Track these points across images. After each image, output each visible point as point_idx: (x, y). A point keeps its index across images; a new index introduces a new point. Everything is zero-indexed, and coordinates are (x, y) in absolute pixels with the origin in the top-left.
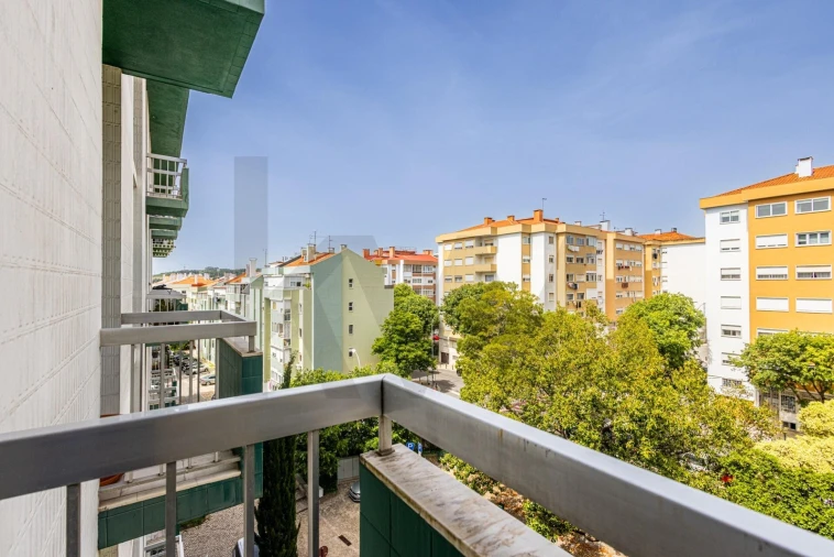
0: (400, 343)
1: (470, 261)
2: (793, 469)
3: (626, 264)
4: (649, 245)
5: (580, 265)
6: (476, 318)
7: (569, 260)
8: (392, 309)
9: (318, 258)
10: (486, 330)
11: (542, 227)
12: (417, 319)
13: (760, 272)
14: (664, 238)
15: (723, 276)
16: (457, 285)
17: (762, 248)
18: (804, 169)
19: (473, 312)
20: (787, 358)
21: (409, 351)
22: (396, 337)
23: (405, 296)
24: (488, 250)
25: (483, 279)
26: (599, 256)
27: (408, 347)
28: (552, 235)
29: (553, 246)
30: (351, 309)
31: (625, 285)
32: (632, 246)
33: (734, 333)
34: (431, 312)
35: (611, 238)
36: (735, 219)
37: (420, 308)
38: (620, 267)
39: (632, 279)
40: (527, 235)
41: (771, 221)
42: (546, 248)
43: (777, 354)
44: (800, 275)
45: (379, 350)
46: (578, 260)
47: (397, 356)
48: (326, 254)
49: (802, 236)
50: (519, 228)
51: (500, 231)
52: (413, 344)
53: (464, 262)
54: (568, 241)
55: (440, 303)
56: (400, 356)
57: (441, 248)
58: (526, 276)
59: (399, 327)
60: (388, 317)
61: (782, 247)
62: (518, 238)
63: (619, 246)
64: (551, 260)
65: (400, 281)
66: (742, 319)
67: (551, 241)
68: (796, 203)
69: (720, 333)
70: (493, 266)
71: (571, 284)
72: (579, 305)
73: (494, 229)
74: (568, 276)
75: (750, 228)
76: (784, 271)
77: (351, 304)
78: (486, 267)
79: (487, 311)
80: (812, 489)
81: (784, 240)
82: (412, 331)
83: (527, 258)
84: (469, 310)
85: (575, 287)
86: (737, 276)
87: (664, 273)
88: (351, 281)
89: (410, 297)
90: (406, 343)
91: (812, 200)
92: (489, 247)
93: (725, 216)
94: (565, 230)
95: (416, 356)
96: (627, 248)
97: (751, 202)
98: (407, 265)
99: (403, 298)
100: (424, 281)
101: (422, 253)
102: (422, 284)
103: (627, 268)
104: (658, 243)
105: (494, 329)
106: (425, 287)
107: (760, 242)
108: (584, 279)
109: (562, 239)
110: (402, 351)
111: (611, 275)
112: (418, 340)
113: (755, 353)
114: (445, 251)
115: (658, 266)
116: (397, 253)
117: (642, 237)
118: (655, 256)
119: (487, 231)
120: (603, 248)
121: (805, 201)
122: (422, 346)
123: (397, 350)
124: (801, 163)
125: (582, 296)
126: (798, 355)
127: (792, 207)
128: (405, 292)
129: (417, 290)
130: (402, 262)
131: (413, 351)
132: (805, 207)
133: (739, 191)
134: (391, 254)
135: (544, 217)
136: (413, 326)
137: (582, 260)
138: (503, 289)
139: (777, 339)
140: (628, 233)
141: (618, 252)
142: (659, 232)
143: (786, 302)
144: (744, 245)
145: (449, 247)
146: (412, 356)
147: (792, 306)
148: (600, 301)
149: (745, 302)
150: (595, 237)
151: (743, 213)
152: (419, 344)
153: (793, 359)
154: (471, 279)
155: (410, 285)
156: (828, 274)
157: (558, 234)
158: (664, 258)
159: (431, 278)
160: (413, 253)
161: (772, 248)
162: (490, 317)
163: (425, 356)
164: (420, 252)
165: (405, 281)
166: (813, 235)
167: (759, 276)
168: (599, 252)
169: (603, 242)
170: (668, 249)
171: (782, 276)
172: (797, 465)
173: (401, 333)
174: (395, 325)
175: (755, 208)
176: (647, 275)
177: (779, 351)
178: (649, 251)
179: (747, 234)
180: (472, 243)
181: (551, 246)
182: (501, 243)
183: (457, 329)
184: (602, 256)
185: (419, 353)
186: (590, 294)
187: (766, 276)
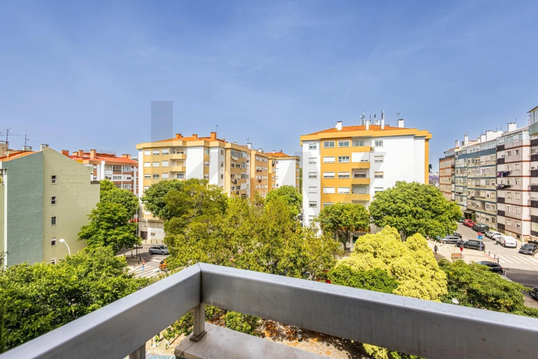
0: (108, 229)
1: (166, 164)
2: (356, 271)
3: (260, 169)
4: (271, 159)
5: (238, 169)
6: (180, 205)
7: (233, 165)
8: (98, 200)
9: (10, 155)
10: (187, 213)
11: (217, 143)
12: (123, 208)
13: (325, 174)
14: (277, 155)
15: (310, 176)
16: (157, 181)
17: (326, 163)
18: (339, 126)
19: (177, 201)
20: (337, 216)
21: (117, 234)
22: (104, 224)
23: (108, 190)
24: (179, 156)
25: (175, 177)
26: (247, 164)
27: (116, 231)
28: (222, 149)
29: (223, 156)
30: (53, 202)
31: (260, 181)
32: (263, 159)
33: (314, 205)
34: (133, 202)
35: (253, 153)
36: (315, 147)
37: (123, 199)
38: (258, 171)
39: (263, 177)
40: (207, 148)
41: (330, 150)
42: (219, 158)
43: (333, 215)
44: (339, 176)
45: (87, 236)
46: (237, 165)
47: (105, 239)
48: (21, 152)
49: (340, 158)
50: (202, 143)
51: (188, 144)
52: (120, 228)
53: (160, 164)
54: (232, 153)
55: (141, 194)
56: (109, 239)
57: (141, 153)
58: (207, 175)
59: (107, 216)
60: (96, 208)
61: (333, 163)
62: (202, 150)
63: (257, 158)
64: (222, 165)
65: (101, 177)
66: (317, 198)
67: (222, 153)
68: (338, 142)
69: (308, 205)
70: (184, 168)
71: (233, 180)
72: (238, 193)
73: (184, 142)
74: (231, 175)
75: (320, 153)
76: (333, 174)
77: (53, 198)
78: (177, 168)
79: (187, 199)
80: (366, 280)
81: (333, 159)
82: (120, 218)
83: (207, 163)
84: (174, 199)
85: (236, 182)
86: (315, 176)
87: (277, 174)
88: (54, 177)
89: (112, 191)
90: (113, 228)
91: (344, 141)
92: (181, 155)
93: (311, 145)
94: (230, 147)
95: (124, 238)
96: (261, 160)
97: (322, 139)
98: (107, 165)
99: (106, 192)
100: (124, 178)
101: (121, 156)
102: (122, 180)
103: (261, 171)
104: (275, 158)
105: (193, 212)
106: (124, 182)
107: (325, 160)
108: (240, 177)
109: (229, 152)
110: (111, 235)
111: (253, 176)
112: (125, 224)
113: (324, 215)
114: (144, 156)
115: (274, 171)
116: (98, 155)
117: (266, 154)
118: (273, 165)
119: (179, 143)
120: (249, 159)
121: (341, 141)
122: (129, 229)
123: (105, 234)
124: (338, 123)
125: (239, 187)
126: (340, 214)
127: (337, 143)
128: (107, 187)
129: (118, 184)
130: (103, 163)
131: (120, 234)
132: (341, 144)
133: (316, 133)
134: (92, 156)
135: (217, 138)
136: (120, 214)
137: (239, 165)
138: (198, 183)
139: (333, 207)
140: (260, 151)
141: (257, 161)
142: (274, 152)
143: (334, 189)
144: (318, 161)
145: (148, 153)
146: (119, 238)
147: (336, 191)
148: (248, 190)
149: (318, 190)
150: (246, 152)
151: (318, 145)
152: (126, 228)
153: (339, 216)
154: (165, 177)
155: (111, 181)
156: (348, 176)
157: (226, 149)
158: (277, 166)
159: (130, 176)
160: (112, 156)
161: (329, 163)
162: (190, 203)
163: (132, 236)
164: (119, 155)
165: (107, 178)
166: (344, 158)
167: (325, 177)
168: (248, 161)
169: (249, 156)
170: (279, 162)
171: (333, 177)
172: (358, 269)
173: (110, 220)
174: (103, 214)
175: (323, 143)
176: (270, 175)
177: (334, 213)
178: (270, 162)
179: (320, 156)
180: (167, 151)
181: (222, 156)
182: (190, 152)
183: (157, 213)
184: (248, 164)
185: (127, 234)
186: (243, 186)
187: (327, 177)
